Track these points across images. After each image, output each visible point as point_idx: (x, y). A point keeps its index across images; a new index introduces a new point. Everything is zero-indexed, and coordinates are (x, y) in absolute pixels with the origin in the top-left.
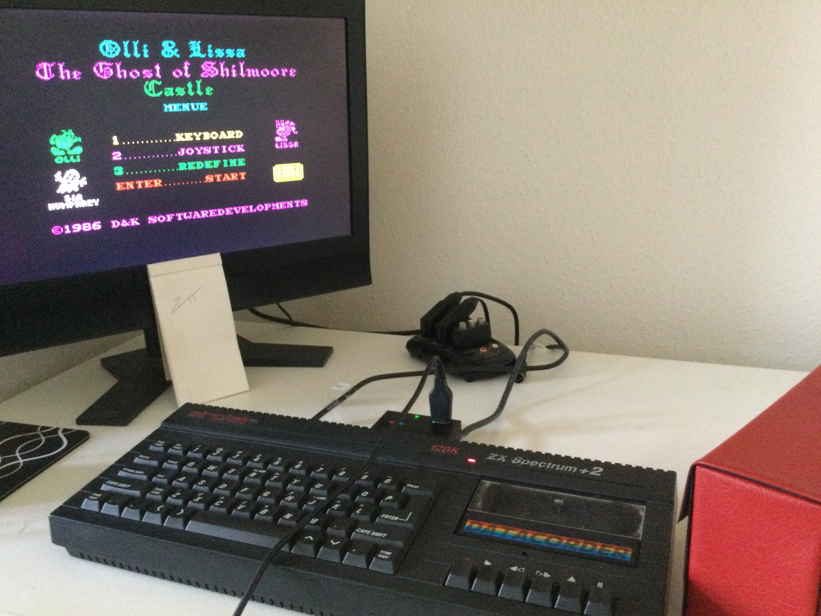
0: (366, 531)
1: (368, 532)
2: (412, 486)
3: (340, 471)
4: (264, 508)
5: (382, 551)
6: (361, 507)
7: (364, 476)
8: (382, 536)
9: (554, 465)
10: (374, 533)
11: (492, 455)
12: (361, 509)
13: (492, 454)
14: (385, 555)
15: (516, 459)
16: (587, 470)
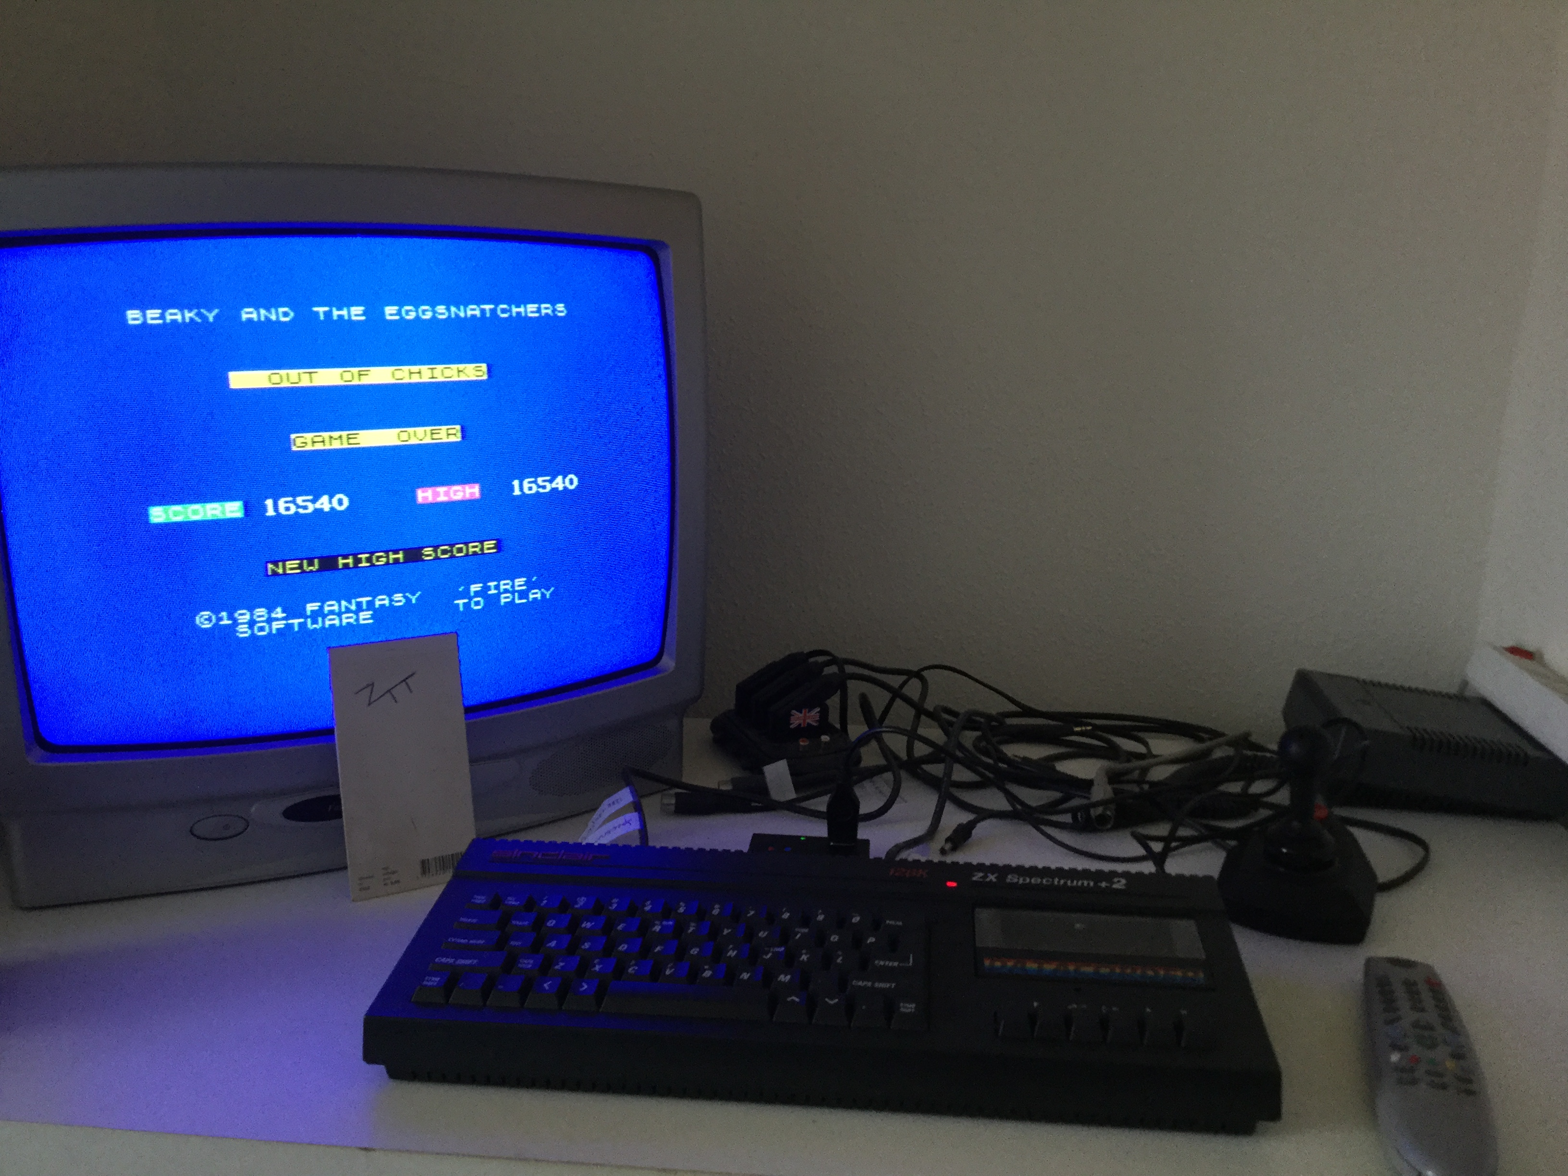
0: (865, 983)
1: (869, 984)
2: (892, 923)
3: (783, 914)
4: (705, 970)
5: (902, 1004)
6: (839, 956)
7: (819, 916)
8: (890, 987)
9: (1062, 882)
10: (877, 985)
11: (976, 875)
12: (841, 958)
13: (976, 873)
14: (908, 1008)
15: (1010, 877)
16: (1106, 883)
